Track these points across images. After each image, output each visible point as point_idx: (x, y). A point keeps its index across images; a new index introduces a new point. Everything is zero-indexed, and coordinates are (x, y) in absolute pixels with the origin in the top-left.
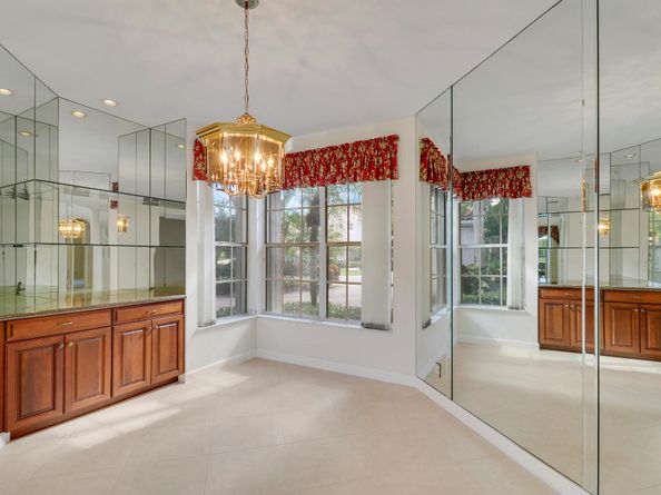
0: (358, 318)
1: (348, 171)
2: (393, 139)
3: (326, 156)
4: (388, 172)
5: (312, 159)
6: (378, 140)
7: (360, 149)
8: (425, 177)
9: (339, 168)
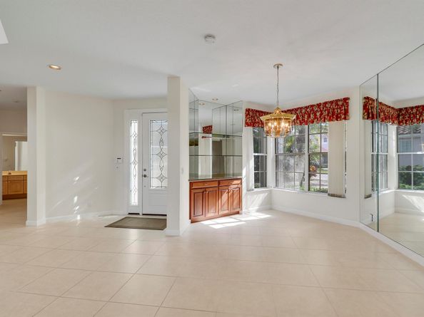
0: (327, 192)
1: (320, 117)
2: (346, 100)
3: (308, 110)
4: (343, 117)
5: (301, 112)
6: (337, 101)
7: (327, 105)
8: (366, 117)
9: (315, 115)
